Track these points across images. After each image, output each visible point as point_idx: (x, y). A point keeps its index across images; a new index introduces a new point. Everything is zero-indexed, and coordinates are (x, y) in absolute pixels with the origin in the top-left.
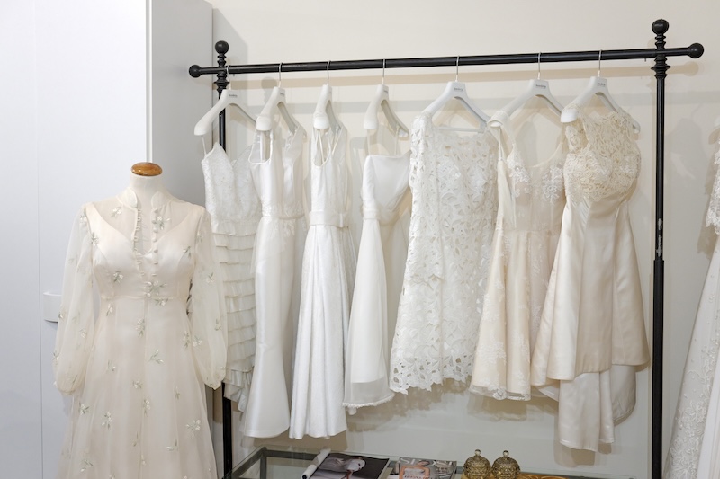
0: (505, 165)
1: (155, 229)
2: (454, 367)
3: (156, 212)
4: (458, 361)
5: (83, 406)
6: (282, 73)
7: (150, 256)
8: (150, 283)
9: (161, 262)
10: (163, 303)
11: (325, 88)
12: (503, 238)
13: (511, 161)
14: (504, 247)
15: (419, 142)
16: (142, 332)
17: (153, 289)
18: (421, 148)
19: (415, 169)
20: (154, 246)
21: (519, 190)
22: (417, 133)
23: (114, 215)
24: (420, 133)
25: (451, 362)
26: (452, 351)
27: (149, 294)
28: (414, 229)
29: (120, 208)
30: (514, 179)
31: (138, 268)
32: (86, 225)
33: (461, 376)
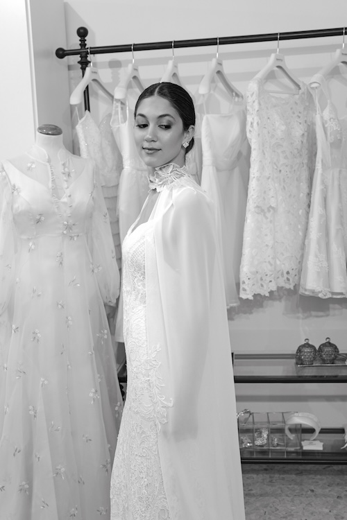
0: (322, 117)
1: (65, 178)
2: (285, 278)
3: (64, 165)
4: (288, 273)
5: (14, 327)
6: (135, 52)
7: (65, 199)
8: (66, 223)
9: (74, 205)
10: (75, 239)
11: (171, 63)
12: (322, 175)
13: (327, 114)
14: (323, 182)
15: (254, 102)
16: (61, 263)
17: (69, 227)
18: (256, 106)
19: (252, 123)
20: (68, 192)
21: (333, 137)
22: (252, 95)
23: (29, 168)
24: (254, 95)
25: (282, 274)
26: (283, 266)
27: (65, 232)
28: (254, 171)
29: (33, 163)
30: (329, 128)
31: (56, 210)
32: (5, 178)
33: (290, 284)
